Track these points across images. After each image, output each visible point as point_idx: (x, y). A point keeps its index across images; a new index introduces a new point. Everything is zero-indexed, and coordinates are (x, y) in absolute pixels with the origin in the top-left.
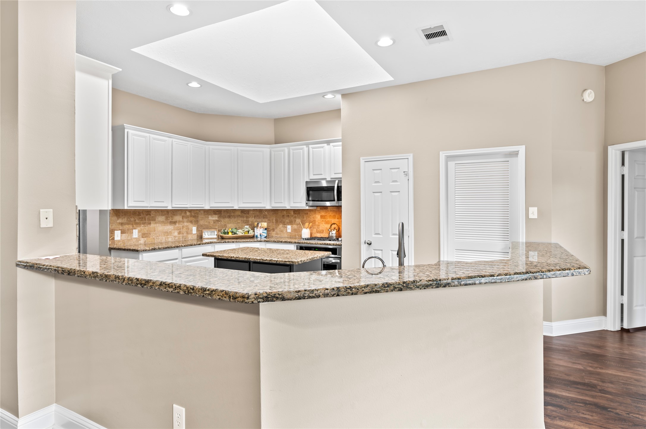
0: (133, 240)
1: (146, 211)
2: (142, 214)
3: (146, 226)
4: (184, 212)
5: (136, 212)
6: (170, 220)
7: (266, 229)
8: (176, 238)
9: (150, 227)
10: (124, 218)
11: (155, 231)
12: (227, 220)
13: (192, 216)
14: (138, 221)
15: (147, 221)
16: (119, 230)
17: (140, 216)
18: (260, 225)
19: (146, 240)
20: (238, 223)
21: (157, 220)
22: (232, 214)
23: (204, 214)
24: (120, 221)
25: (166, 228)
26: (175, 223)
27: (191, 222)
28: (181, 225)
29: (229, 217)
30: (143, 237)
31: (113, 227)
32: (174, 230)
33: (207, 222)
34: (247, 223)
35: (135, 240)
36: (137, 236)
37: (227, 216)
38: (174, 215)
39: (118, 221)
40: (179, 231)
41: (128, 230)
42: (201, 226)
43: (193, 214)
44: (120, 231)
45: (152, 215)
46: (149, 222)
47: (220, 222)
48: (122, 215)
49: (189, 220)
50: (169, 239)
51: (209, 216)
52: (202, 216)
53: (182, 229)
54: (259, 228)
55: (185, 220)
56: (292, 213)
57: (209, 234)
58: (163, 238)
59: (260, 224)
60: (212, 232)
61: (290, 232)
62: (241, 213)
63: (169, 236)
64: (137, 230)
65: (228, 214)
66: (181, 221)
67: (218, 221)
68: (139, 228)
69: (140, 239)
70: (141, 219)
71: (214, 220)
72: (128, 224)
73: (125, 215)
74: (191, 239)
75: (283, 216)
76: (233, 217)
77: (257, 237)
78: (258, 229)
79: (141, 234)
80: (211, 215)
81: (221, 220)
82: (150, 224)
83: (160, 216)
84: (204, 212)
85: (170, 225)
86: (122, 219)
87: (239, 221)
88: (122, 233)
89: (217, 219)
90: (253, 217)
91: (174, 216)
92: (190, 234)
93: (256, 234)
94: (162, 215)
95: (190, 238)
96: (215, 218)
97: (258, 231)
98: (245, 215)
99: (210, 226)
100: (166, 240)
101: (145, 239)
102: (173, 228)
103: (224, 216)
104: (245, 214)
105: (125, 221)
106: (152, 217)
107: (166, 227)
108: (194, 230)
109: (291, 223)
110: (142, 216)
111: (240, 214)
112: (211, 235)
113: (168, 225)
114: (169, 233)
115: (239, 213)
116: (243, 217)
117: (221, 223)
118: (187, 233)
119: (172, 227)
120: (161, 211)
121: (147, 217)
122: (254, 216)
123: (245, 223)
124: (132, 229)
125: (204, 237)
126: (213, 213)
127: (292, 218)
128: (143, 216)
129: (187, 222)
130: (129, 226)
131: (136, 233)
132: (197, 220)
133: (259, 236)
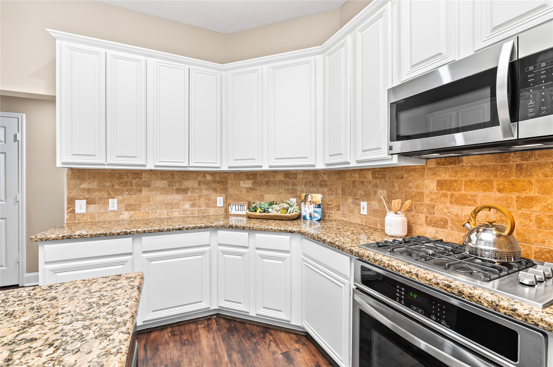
0: (110, 213)
1: (134, 172)
2: (125, 177)
3: (132, 195)
4: (202, 175)
5: (115, 173)
6: (177, 186)
7: (319, 206)
8: (186, 212)
9: (139, 195)
10: (94, 182)
11: (149, 202)
12: (264, 188)
13: (215, 181)
14: (117, 187)
15: (135, 187)
16: (84, 199)
17: (123, 180)
18: (309, 199)
19: (132, 215)
20: (280, 193)
21: (152, 185)
22: (271, 180)
23: (234, 179)
24: (85, 185)
25: (169, 198)
26: (185, 191)
27: (215, 190)
28: (197, 193)
29: (267, 183)
30: (127, 210)
31: (72, 194)
32: (184, 201)
33: (238, 190)
34: (293, 193)
35: (113, 214)
36: (116, 208)
37: (264, 182)
38: (184, 179)
39: (82, 186)
40: (192, 202)
41: (100, 199)
42: (231, 196)
43: (218, 179)
44: (85, 201)
45: (145, 177)
46: (139, 188)
47: (254, 190)
48: (89, 178)
49: (212, 187)
50: (175, 214)
51: (241, 182)
52: (232, 181)
53: (197, 200)
54: (307, 203)
55: (203, 187)
56: (369, 176)
57: (237, 209)
58: (163, 212)
59: (309, 196)
60: (241, 206)
61: (366, 214)
62: (285, 177)
63: (174, 210)
64: (116, 200)
65: (266, 180)
66: (197, 188)
67: (252, 189)
68: (120, 198)
69: (122, 213)
70: (125, 184)
71: (247, 188)
72: (100, 191)
73: (94, 177)
74: (214, 214)
75: (354, 182)
76: (273, 184)
77: (305, 218)
78: (307, 206)
79: (124, 205)
80: (244, 180)
81: (256, 188)
82: (141, 191)
83: (157, 180)
84: (235, 176)
85: (176, 193)
86: (90, 183)
87: (281, 191)
88: (88, 203)
89: (250, 186)
90: (302, 184)
91: (184, 181)
92: (212, 207)
93: (303, 213)
94: (162, 179)
95: (212, 213)
96: (248, 184)
97: (306, 209)
98: (291, 181)
99: (242, 197)
100: (169, 214)
101: (132, 213)
102: (181, 198)
103: (261, 181)
104: (290, 179)
105: (95, 187)
106: (144, 181)
107: (169, 196)
108: (220, 201)
109: (367, 197)
110: (126, 179)
111: (283, 179)
112: (239, 210)
113: (173, 194)
114: (174, 205)
115: (280, 177)
116: (288, 184)
117: (256, 193)
118: (208, 206)
119: (179, 196)
120: (161, 173)
121: (134, 182)
122: (304, 183)
123: (290, 194)
124: (108, 198)
125: (230, 213)
126: (245, 177)
127: (369, 187)
128: (128, 180)
129: (207, 189)
130: (102, 193)
131: (113, 204)
132: (225, 186)
133: (308, 217)
